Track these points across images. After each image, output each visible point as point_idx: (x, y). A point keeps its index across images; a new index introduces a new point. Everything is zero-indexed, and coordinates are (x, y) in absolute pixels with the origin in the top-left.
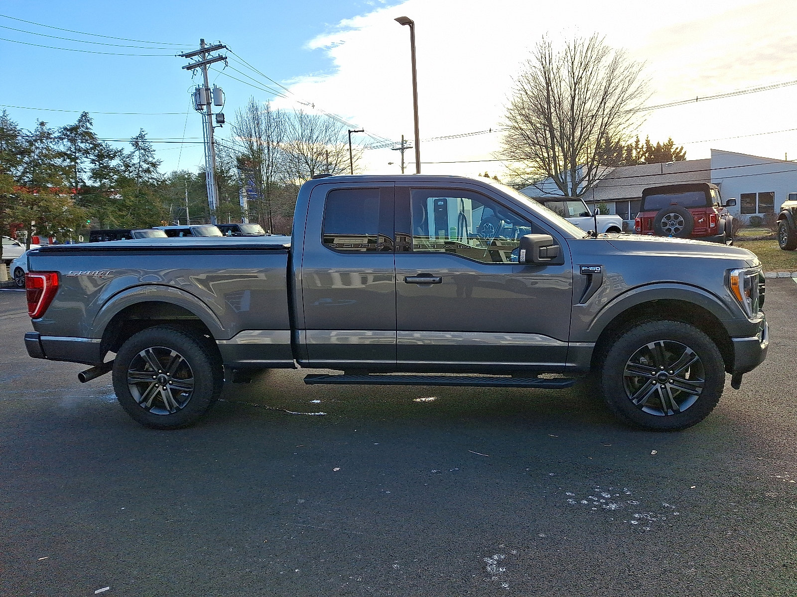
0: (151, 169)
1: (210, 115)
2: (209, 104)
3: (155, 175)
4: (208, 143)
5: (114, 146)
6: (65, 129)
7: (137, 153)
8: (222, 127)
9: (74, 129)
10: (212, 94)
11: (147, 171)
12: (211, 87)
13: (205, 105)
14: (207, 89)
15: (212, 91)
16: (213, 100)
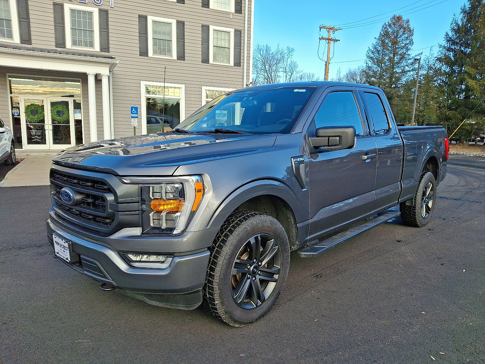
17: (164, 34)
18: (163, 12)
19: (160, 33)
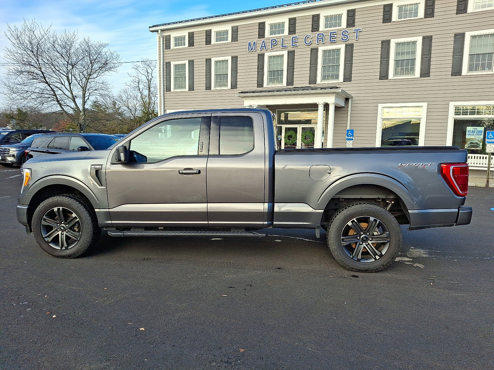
17: (408, 53)
18: (409, 32)
19: (403, 53)
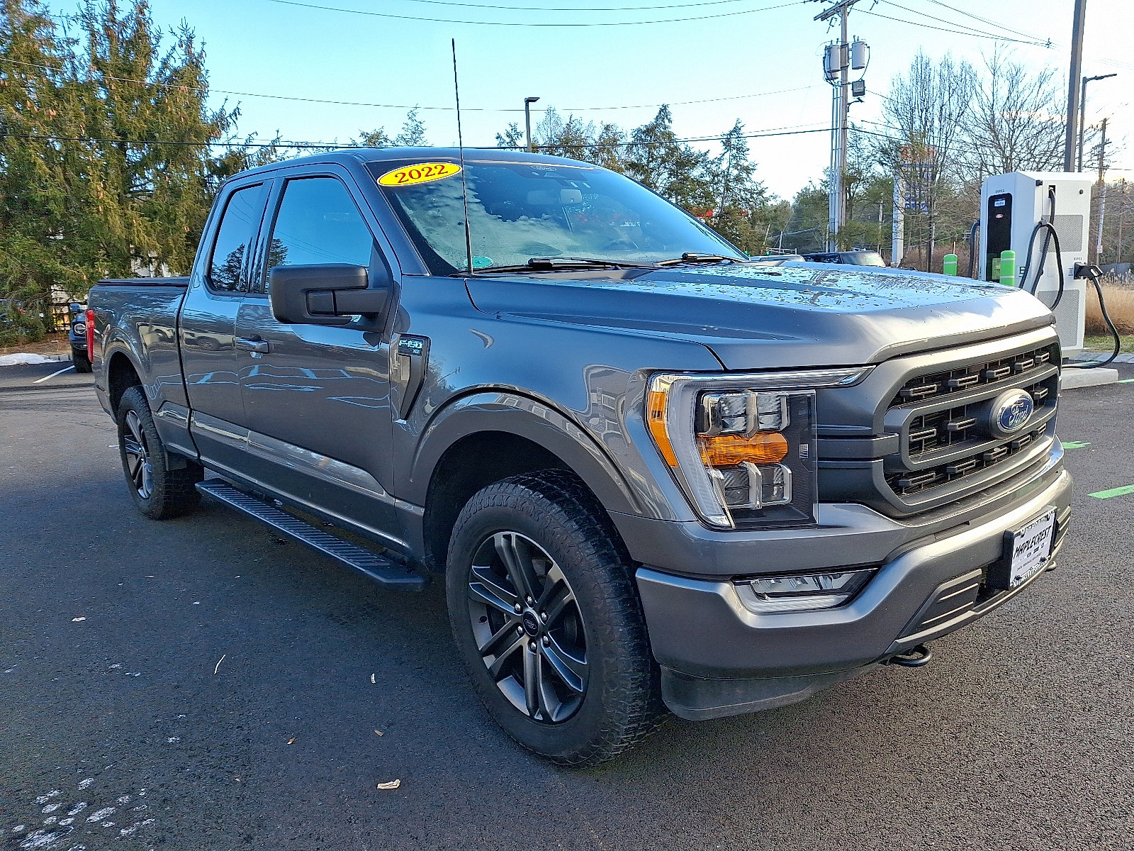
0: (744, 175)
1: (844, 85)
2: (844, 68)
3: (748, 185)
4: (836, 129)
5: (697, 148)
6: (639, 130)
7: (727, 155)
8: (862, 101)
9: (649, 131)
10: (850, 52)
11: (738, 179)
12: (850, 40)
13: (838, 71)
14: (844, 45)
15: (850, 47)
16: (851, 60)
